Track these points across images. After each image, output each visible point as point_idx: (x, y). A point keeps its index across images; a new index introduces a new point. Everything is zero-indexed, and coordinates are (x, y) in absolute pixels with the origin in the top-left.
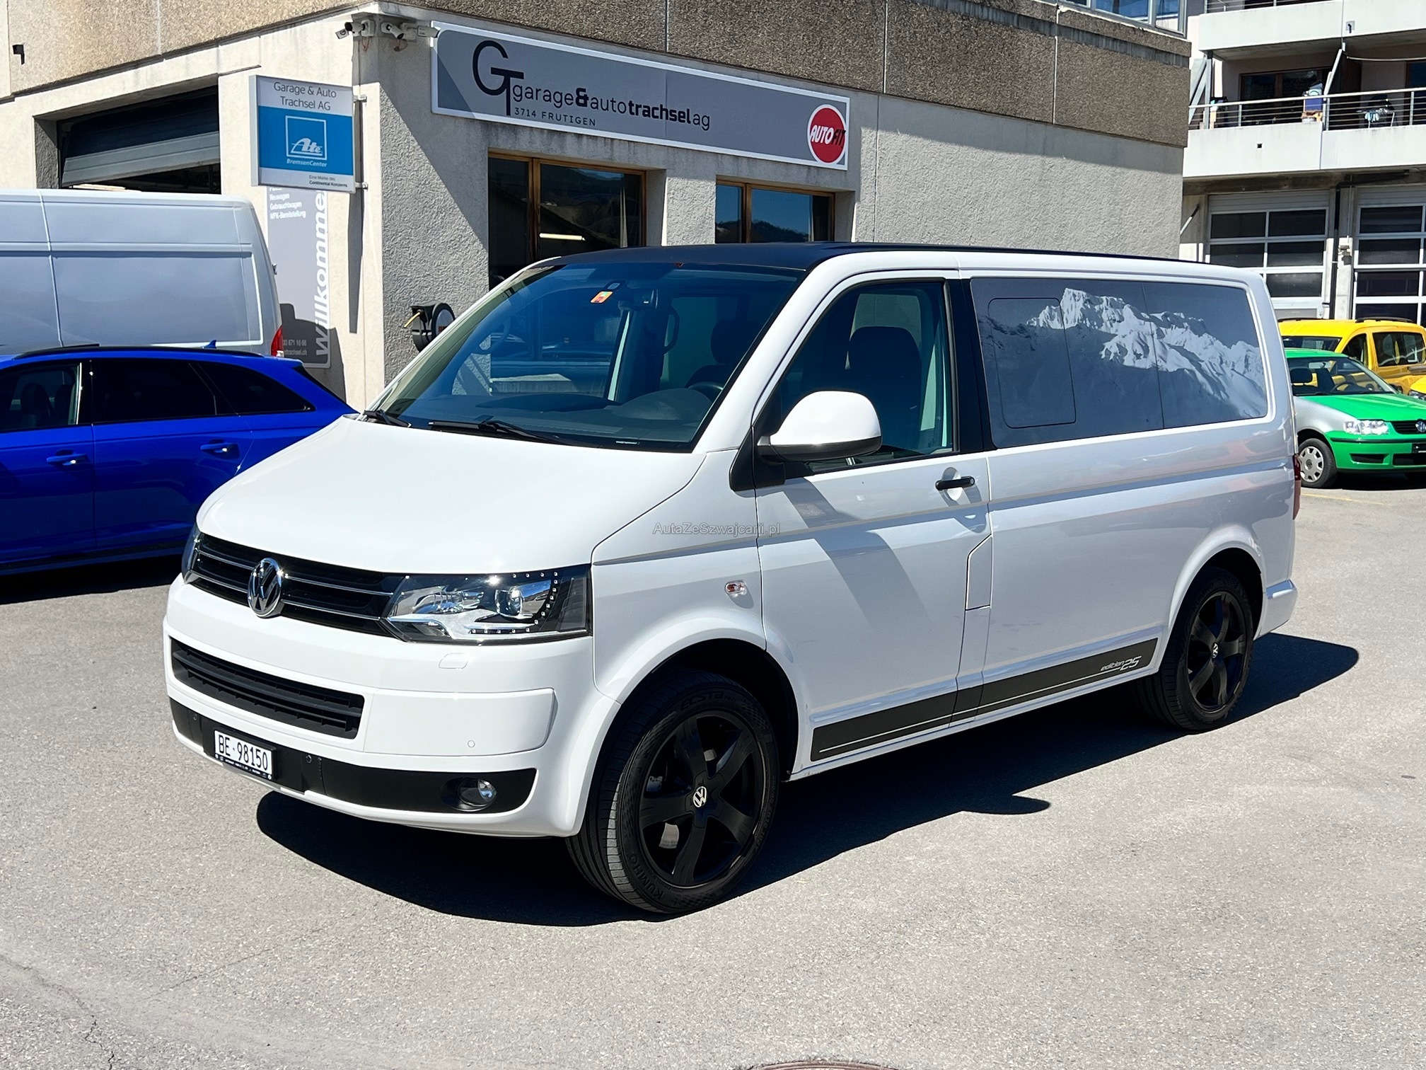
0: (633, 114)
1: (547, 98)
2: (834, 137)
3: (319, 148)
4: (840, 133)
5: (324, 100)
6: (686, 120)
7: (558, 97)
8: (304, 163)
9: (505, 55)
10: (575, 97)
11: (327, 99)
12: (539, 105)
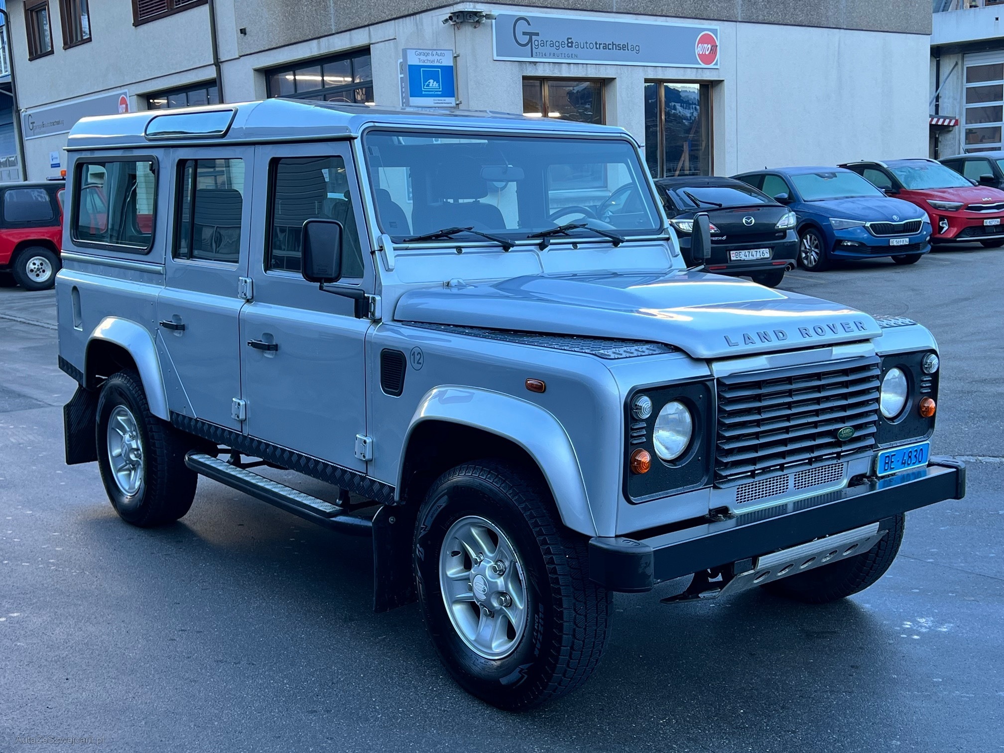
0: (597, 48)
1: (552, 45)
2: (711, 49)
3: (437, 84)
4: (714, 48)
5: (439, 58)
6: (626, 49)
7: (557, 44)
8: (431, 93)
9: (529, 24)
10: (566, 42)
11: (441, 57)
12: (547, 49)
